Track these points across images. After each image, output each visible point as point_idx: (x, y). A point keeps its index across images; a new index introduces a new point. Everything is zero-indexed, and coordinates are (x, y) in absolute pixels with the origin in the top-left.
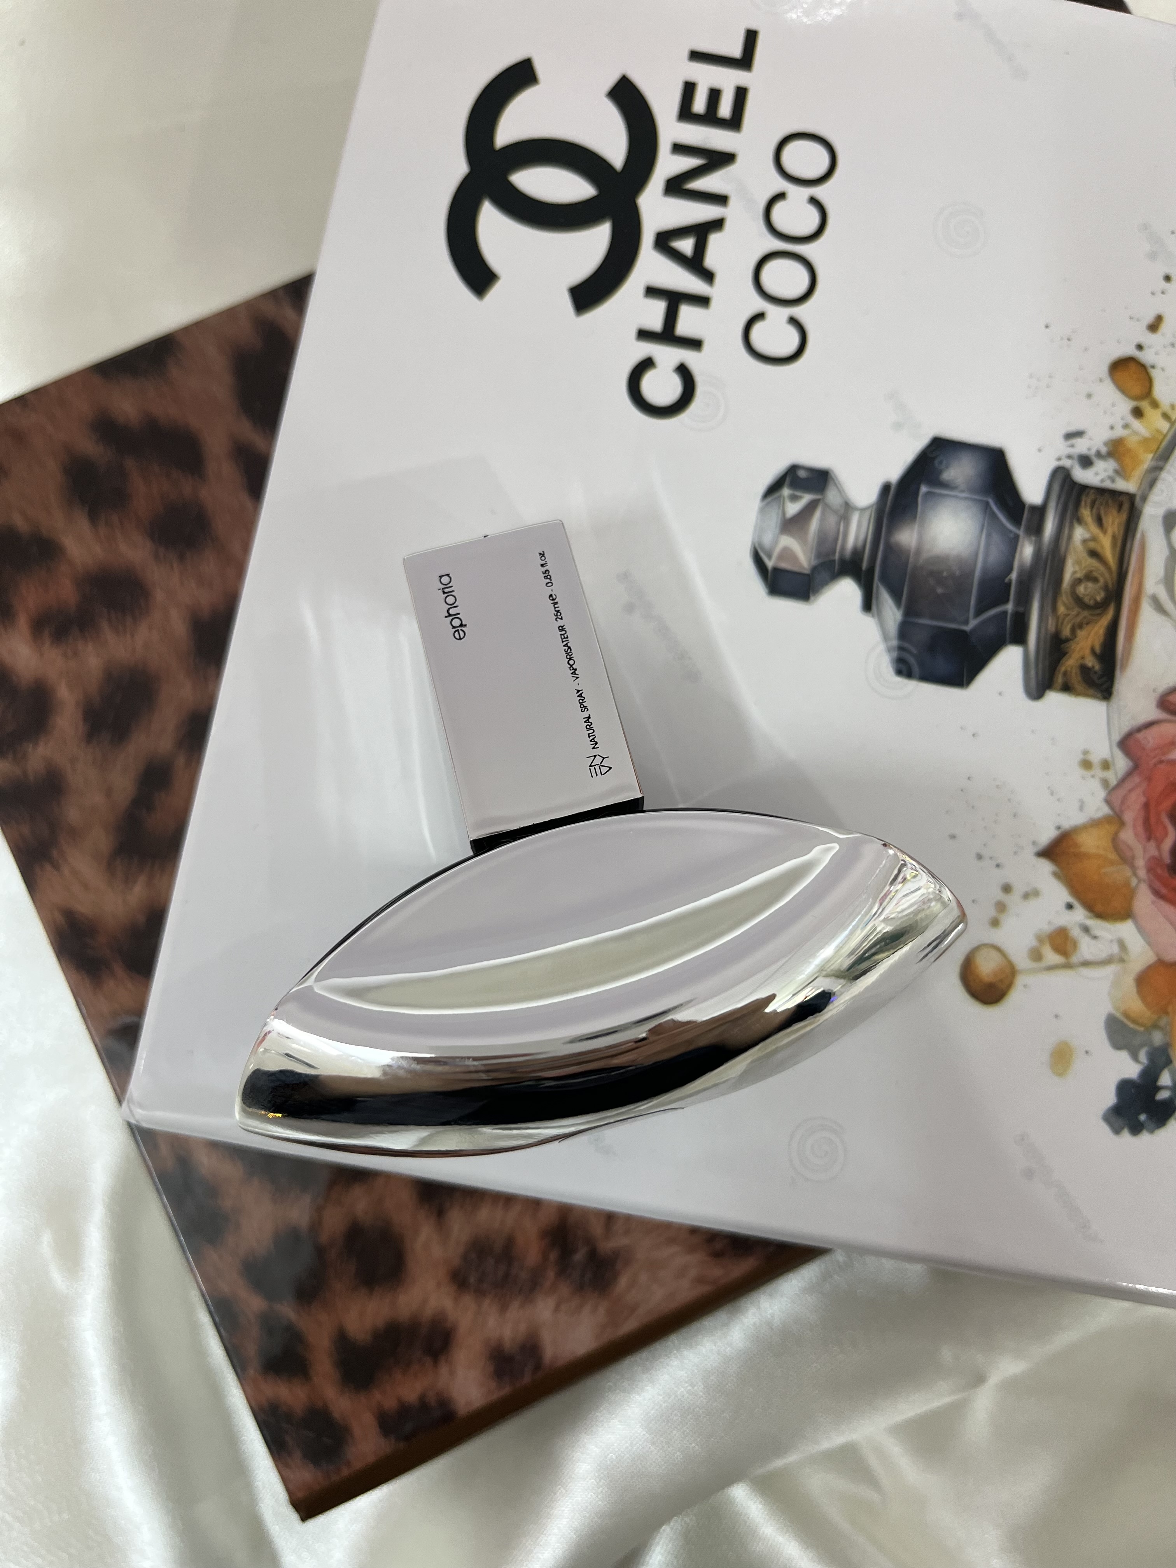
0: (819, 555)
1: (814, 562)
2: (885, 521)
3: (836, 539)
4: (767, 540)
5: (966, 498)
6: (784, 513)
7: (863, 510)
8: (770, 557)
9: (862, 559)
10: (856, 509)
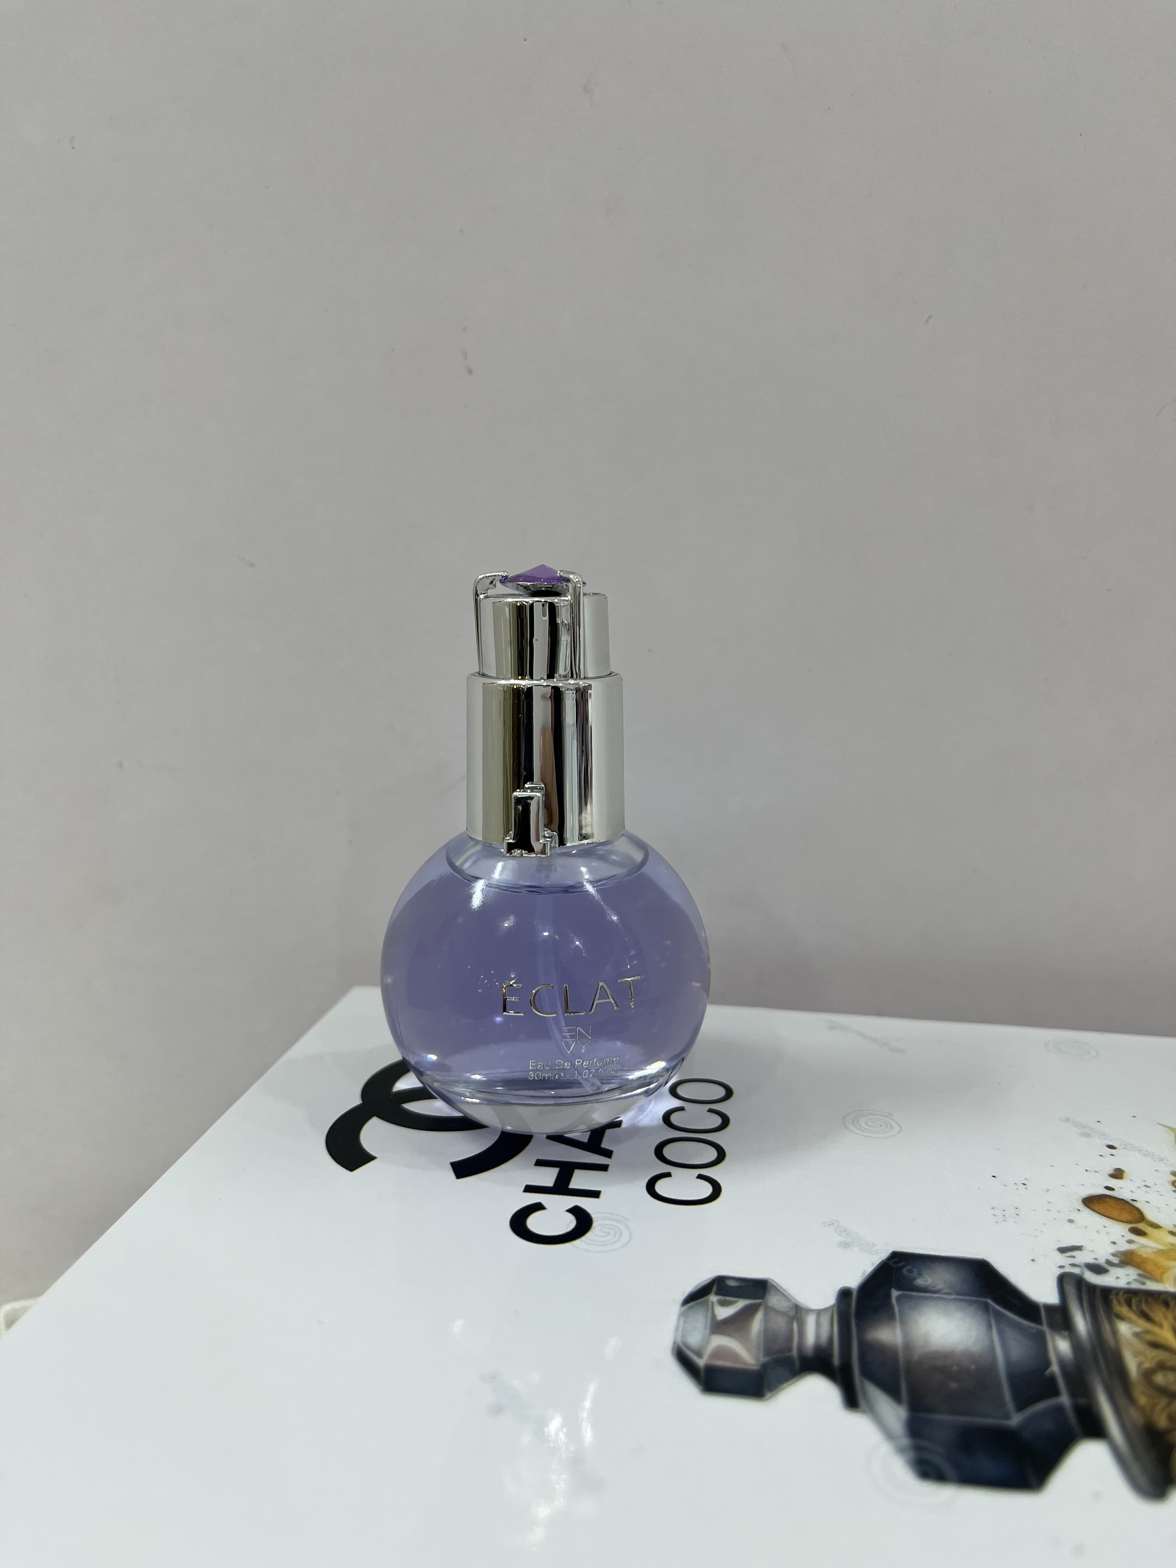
0: (767, 1352)
1: (763, 1359)
2: (853, 1321)
3: (790, 1337)
4: (695, 1339)
5: (955, 1299)
6: (714, 1316)
7: (819, 1312)
8: (700, 1355)
9: (831, 1355)
10: (809, 1311)
